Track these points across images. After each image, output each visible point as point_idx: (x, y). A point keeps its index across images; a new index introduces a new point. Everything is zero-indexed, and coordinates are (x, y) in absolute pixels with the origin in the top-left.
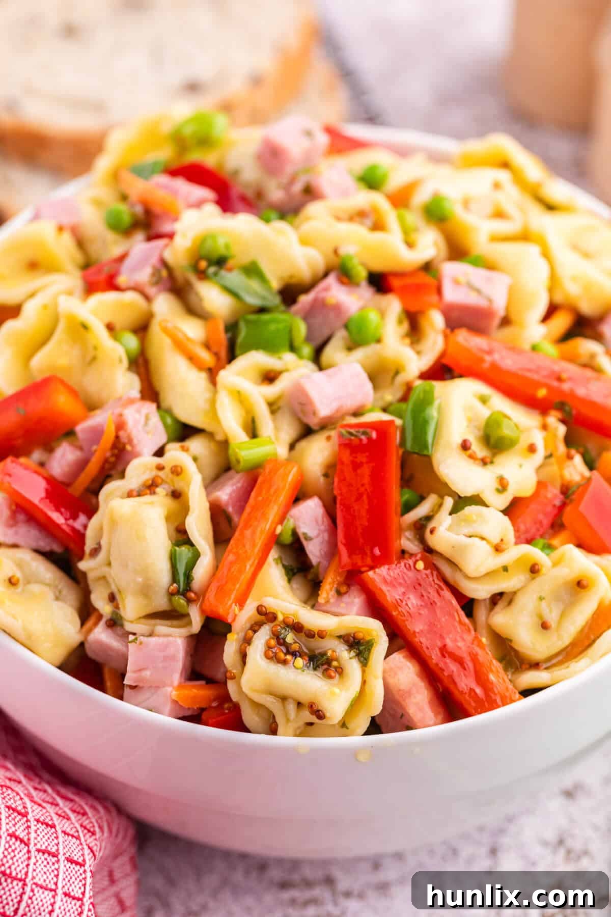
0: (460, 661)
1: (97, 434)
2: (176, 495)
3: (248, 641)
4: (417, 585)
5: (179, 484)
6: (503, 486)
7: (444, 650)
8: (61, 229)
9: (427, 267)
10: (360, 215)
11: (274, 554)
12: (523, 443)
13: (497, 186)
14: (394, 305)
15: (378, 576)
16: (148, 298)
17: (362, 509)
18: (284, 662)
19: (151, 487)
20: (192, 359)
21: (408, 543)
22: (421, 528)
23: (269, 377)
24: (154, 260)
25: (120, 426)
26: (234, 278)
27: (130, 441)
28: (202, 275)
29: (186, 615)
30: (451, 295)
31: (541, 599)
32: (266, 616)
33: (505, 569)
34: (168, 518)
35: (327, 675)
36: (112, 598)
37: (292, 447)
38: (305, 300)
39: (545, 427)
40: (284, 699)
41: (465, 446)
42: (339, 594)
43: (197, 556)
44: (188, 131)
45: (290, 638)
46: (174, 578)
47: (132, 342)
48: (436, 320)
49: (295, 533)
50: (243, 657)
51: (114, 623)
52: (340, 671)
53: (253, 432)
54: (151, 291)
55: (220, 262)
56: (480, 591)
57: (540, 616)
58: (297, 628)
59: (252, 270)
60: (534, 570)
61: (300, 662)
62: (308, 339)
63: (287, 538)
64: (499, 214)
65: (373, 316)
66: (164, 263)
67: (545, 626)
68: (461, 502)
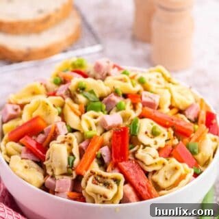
0: (144, 187)
1: (49, 130)
2: (70, 145)
3: (87, 180)
4: (133, 167)
5: (71, 142)
6: (156, 143)
7: (139, 184)
8: (41, 84)
9: (138, 93)
10: (121, 80)
11: (95, 160)
12: (162, 134)
13: (158, 77)
14: (129, 101)
15: (122, 164)
16: (64, 99)
17: (119, 148)
18: (97, 184)
19: (63, 142)
20: (75, 113)
21: (131, 157)
22: (134, 153)
23: (95, 118)
24: (66, 89)
25: (56, 127)
26: (87, 94)
27: (58, 131)
28: (78, 92)
29: (72, 174)
30: (144, 99)
31: (165, 172)
32: (93, 173)
33: (156, 164)
34: (68, 150)
35: (108, 188)
36: (52, 170)
37: (101, 135)
38: (106, 99)
39: (168, 131)
40: (97, 194)
41: (146, 133)
42: (112, 169)
43: (75, 158)
44: (76, 63)
45: (99, 179)
46: (69, 164)
47: (60, 110)
48: (140, 105)
49: (101, 155)
50: (86, 184)
51: (53, 177)
52: (112, 187)
53: (90, 129)
54: (65, 96)
55: (83, 89)
56: (150, 169)
57: (165, 176)
58: (101, 176)
59: (92, 92)
60: (164, 164)
61: (101, 184)
62: (106, 109)
63: (99, 156)
64: (159, 83)
65: (123, 103)
66: (69, 90)
67: (166, 179)
68: (145, 146)
